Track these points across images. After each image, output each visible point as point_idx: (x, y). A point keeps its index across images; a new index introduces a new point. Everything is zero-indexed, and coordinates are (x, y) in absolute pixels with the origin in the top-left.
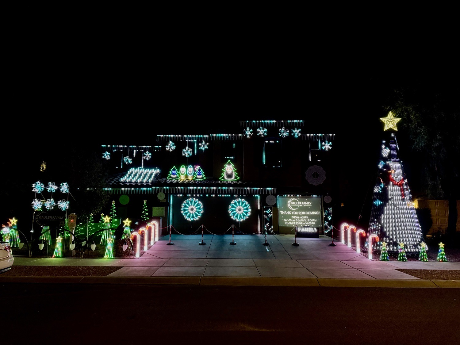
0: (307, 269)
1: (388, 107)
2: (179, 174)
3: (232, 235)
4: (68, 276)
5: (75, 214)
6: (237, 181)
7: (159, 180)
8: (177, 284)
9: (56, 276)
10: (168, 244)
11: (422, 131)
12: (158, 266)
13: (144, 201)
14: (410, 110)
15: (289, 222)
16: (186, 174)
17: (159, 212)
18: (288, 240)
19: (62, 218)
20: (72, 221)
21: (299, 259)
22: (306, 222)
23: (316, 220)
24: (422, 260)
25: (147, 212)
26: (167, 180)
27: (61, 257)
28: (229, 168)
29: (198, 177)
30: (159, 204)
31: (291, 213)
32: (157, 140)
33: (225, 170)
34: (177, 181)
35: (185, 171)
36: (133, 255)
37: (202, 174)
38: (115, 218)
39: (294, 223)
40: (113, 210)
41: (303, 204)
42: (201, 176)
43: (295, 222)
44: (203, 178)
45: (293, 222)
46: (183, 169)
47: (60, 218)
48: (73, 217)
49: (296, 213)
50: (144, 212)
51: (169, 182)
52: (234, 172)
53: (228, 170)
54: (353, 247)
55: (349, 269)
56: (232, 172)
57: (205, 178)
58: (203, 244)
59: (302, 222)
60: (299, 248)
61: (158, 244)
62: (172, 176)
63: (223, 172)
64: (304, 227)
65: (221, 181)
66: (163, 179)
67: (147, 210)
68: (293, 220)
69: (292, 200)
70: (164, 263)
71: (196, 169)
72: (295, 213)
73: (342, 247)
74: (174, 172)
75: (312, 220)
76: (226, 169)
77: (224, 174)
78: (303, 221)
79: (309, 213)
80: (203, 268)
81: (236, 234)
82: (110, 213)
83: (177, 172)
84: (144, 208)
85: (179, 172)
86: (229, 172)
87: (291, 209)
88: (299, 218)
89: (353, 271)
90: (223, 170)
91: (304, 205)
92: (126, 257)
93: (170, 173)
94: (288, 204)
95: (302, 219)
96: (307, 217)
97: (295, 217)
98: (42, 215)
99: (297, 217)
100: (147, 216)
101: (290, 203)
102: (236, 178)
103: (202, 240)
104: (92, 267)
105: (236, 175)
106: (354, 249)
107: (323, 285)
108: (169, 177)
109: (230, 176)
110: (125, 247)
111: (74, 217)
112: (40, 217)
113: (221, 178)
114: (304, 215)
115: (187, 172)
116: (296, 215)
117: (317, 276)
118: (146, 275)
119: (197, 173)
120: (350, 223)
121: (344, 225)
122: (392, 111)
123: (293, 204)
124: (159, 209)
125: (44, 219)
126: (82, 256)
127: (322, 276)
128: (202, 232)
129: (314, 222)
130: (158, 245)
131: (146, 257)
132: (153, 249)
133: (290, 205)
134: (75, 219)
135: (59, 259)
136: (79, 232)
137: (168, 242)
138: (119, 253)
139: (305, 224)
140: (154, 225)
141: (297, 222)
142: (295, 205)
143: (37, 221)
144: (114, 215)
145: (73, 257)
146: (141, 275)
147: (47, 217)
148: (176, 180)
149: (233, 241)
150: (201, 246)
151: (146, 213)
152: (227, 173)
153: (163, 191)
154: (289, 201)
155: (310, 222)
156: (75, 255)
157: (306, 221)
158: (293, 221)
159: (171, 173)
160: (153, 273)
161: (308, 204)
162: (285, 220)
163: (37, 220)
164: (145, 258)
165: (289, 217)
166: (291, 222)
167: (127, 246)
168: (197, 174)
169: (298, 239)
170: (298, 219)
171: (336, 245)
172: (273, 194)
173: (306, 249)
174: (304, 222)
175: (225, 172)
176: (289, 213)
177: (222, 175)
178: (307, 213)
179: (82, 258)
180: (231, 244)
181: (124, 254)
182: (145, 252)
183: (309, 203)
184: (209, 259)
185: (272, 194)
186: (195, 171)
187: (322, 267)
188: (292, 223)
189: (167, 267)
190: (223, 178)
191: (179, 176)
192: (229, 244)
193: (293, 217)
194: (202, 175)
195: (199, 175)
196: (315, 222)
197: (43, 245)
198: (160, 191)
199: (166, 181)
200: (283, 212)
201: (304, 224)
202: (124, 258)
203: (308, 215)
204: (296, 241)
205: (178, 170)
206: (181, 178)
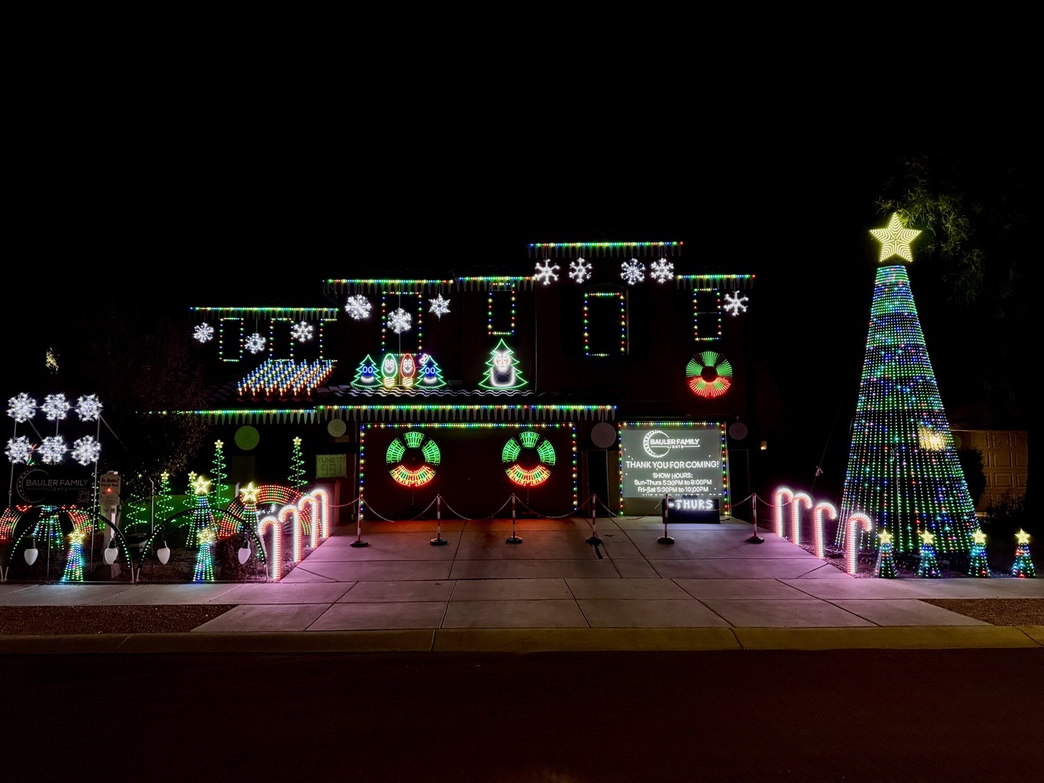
0: (703, 604)
1: (890, 204)
2: (379, 373)
3: (512, 521)
4: (88, 633)
5: (116, 473)
6: (522, 389)
7: (332, 388)
8: (373, 650)
9: (57, 633)
10: (353, 546)
11: (974, 261)
12: (326, 600)
13: (294, 440)
14: (944, 210)
15: (646, 486)
16: (398, 373)
17: (333, 467)
18: (646, 530)
19: (83, 483)
20: (109, 490)
21: (678, 578)
22: (688, 486)
23: (710, 482)
24: (977, 575)
25: (301, 467)
26: (351, 388)
27: (82, 581)
28: (502, 360)
29: (427, 380)
30: (331, 447)
31: (651, 465)
32: (326, 292)
33: (491, 363)
34: (375, 392)
35: (395, 366)
36: (265, 573)
37: (436, 373)
38: (223, 482)
39: (658, 488)
40: (217, 462)
41: (679, 444)
42: (434, 379)
43: (662, 486)
44: (438, 383)
45: (656, 486)
46: (389, 362)
47: (78, 482)
48: (111, 482)
49: (664, 465)
50: (296, 467)
51: (356, 394)
52: (514, 369)
53: (500, 363)
54: (803, 543)
55: (807, 602)
56: (510, 369)
57: (445, 384)
58: (439, 543)
59: (678, 486)
60: (674, 547)
61: (330, 546)
62: (364, 379)
63: (487, 368)
64: (684, 497)
65: (483, 390)
66: (340, 386)
67: (303, 462)
68: (657, 482)
69: (654, 433)
70: (341, 595)
71: (420, 361)
72: (660, 465)
73: (777, 545)
74: (368, 370)
75: (699, 482)
76: (495, 362)
77: (490, 375)
78: (681, 483)
79: (694, 465)
80: (441, 606)
81: (520, 516)
82: (212, 471)
83: (374, 370)
84: (296, 458)
85: (380, 369)
86: (503, 369)
87: (650, 454)
88: (671, 477)
89: (818, 605)
90: (487, 363)
91: (682, 447)
92: (247, 578)
93: (357, 373)
94: (644, 445)
95: (677, 479)
96: (689, 475)
97: (660, 475)
98: (33, 476)
99: (664, 474)
100: (302, 478)
101: (650, 441)
102: (518, 382)
103: (439, 534)
104: (156, 606)
105: (519, 375)
106: (808, 551)
107: (748, 645)
108: (356, 383)
109: (503, 378)
110: (244, 555)
111: (114, 481)
112: (29, 483)
113: (484, 384)
114: (682, 471)
115: (398, 370)
116: (663, 470)
117: (731, 621)
118: (295, 629)
119: (424, 371)
120: (796, 486)
121: (782, 492)
122: (899, 213)
123: (655, 443)
124: (332, 460)
125: (38, 487)
126: (135, 578)
127: (745, 622)
128: (439, 513)
129: (705, 485)
130: (330, 548)
131: (297, 580)
132: (317, 558)
133: (649, 447)
134: (117, 485)
135: (76, 586)
136: (135, 518)
137: (353, 540)
138: (230, 569)
139: (685, 492)
140: (319, 498)
141: (666, 486)
142: (660, 445)
143: (21, 493)
144: (221, 476)
145: (113, 580)
146: (281, 626)
147: (46, 483)
148: (373, 388)
149: (514, 536)
150: (436, 548)
151: (299, 469)
152: (496, 372)
153: (340, 417)
154: (646, 437)
155: (696, 486)
156: (120, 575)
157: (686, 483)
158: (656, 484)
159: (361, 372)
160: (310, 623)
161: (693, 443)
162: (637, 482)
163: (20, 489)
164: (296, 582)
165: (645, 474)
166: (652, 486)
167: (250, 553)
168: (424, 373)
169: (671, 527)
170: (667, 479)
171: (763, 541)
172: (609, 421)
173: (693, 552)
174: (683, 486)
175: (491, 369)
176: (647, 465)
177: (486, 376)
178: (689, 465)
179: (135, 583)
180: (508, 542)
181: (243, 571)
182: (295, 566)
183: (695, 442)
184: (456, 580)
185: (605, 421)
186: (418, 365)
187: (737, 598)
188: (653, 490)
189: (349, 605)
190: (488, 383)
191: (382, 379)
192: (503, 542)
193: (655, 475)
194: (438, 377)
195: (430, 376)
196: (709, 486)
197: (35, 552)
198: (333, 417)
199: (348, 390)
200: (632, 464)
201: (681, 490)
202: (243, 583)
203: (691, 470)
204: (666, 532)
205: (379, 365)
206: (386, 384)
